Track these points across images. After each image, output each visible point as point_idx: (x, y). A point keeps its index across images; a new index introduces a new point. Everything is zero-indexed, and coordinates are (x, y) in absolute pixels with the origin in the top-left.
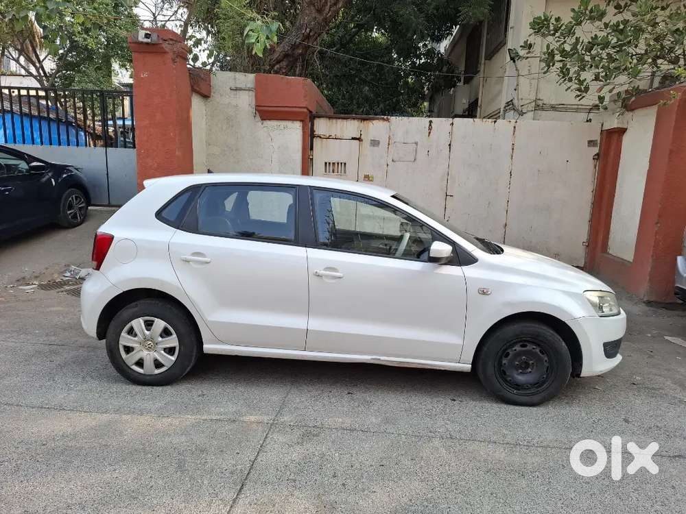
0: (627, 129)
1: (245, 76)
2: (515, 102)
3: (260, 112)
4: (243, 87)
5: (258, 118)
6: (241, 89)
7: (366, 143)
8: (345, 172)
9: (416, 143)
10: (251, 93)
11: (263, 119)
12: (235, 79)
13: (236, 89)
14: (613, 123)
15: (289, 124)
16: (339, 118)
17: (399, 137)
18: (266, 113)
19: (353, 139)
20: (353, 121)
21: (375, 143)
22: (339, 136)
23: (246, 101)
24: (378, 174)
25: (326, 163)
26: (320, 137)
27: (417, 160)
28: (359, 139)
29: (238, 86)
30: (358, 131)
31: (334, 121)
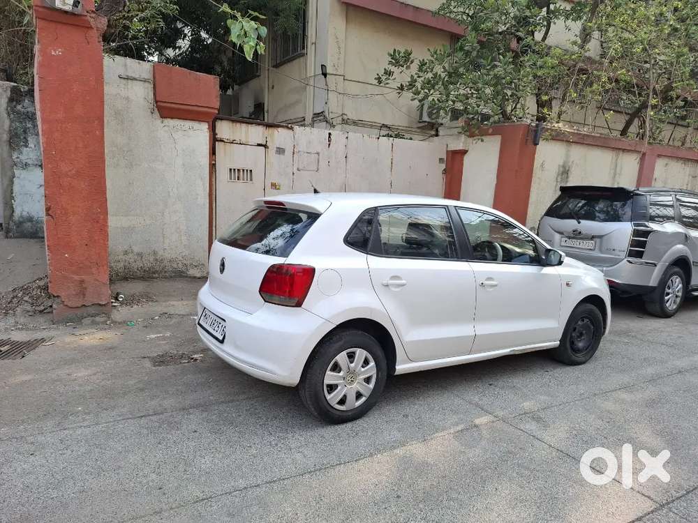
0: (467, 151)
1: (139, 63)
2: (326, 114)
3: (160, 109)
4: (137, 76)
5: (157, 114)
6: (135, 79)
7: (272, 150)
8: (251, 180)
9: (318, 153)
10: (147, 85)
11: (163, 116)
12: (126, 65)
13: (128, 78)
14: (458, 145)
15: (196, 125)
16: (243, 122)
17: (302, 147)
18: (166, 109)
19: (259, 145)
20: (257, 127)
21: (280, 151)
22: (243, 141)
23: (141, 94)
24: (283, 182)
25: (231, 170)
26: (223, 141)
27: (320, 169)
28: (265, 146)
29: (130, 75)
30: (263, 137)
31: (238, 125)
